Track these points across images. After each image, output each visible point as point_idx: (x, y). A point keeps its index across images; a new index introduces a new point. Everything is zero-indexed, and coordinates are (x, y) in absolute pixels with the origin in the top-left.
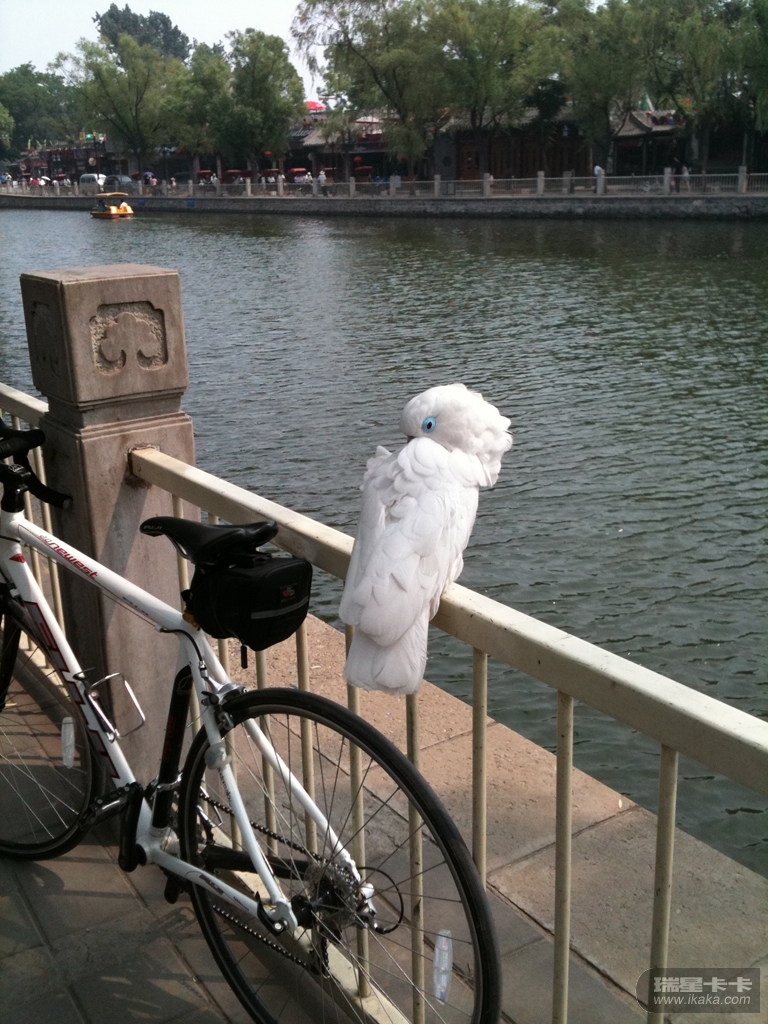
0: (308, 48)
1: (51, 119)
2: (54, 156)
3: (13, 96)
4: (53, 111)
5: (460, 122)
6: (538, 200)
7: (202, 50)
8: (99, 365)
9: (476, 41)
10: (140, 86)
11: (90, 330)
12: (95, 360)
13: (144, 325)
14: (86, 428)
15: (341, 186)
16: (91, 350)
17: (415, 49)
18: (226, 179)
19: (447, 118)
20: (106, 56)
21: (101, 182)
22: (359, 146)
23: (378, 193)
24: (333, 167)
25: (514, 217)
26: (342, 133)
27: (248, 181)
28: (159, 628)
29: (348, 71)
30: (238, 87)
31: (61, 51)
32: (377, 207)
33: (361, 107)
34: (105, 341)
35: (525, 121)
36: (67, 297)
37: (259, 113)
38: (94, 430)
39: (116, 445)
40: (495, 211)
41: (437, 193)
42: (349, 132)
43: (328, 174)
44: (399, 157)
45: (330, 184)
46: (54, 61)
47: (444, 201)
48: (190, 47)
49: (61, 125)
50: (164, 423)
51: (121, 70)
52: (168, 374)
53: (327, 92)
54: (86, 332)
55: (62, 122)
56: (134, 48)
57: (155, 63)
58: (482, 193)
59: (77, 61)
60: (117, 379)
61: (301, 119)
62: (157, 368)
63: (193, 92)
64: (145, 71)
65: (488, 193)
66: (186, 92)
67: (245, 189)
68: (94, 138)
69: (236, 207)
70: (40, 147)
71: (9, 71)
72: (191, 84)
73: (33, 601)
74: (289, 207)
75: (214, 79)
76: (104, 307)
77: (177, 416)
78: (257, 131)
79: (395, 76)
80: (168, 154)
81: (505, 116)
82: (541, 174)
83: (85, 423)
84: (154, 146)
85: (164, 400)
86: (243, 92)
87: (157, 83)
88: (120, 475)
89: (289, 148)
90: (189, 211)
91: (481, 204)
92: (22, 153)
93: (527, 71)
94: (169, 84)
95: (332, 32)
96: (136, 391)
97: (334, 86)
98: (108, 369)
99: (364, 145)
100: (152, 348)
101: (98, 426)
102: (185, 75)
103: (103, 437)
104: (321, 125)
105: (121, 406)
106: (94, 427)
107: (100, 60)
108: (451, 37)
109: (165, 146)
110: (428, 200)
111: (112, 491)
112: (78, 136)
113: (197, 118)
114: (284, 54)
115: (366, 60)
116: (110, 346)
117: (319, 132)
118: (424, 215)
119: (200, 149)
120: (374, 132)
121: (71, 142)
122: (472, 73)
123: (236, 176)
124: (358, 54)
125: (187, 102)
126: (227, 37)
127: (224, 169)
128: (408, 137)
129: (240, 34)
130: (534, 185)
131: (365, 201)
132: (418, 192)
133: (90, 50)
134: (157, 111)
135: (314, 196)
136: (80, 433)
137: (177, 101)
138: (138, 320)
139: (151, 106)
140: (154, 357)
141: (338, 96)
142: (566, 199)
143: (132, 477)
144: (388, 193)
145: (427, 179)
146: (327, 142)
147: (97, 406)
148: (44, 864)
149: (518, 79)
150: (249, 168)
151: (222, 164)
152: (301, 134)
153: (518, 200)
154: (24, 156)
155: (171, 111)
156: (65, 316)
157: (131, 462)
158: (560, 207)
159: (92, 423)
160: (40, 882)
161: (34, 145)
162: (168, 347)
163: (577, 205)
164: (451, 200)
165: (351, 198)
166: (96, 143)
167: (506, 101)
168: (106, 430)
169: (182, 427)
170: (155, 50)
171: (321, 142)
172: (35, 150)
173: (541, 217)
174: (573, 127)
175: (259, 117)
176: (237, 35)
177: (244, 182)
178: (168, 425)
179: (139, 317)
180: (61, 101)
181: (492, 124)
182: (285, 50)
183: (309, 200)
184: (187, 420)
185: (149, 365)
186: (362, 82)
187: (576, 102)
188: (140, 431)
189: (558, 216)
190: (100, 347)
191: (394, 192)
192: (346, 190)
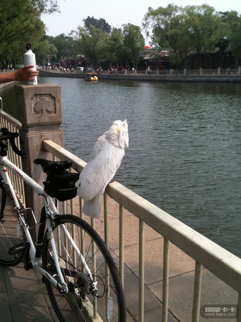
0: (146, 29)
1: (69, 50)
2: (69, 61)
3: (58, 43)
4: (70, 48)
5: (194, 52)
6: (218, 77)
7: (115, 30)
8: (34, 113)
9: (200, 27)
10: (95, 40)
11: (31, 102)
12: (33, 111)
13: (49, 102)
14: (29, 132)
15: (154, 72)
16: (31, 108)
17: (180, 30)
18: (120, 69)
19: (189, 51)
20: (86, 31)
21: (82, 70)
22: (161, 60)
23: (166, 74)
24: (153, 66)
25: (210, 82)
26: (156, 56)
27: (126, 70)
28: (38, 193)
29: (159, 36)
30: (125, 41)
31: (72, 30)
32: (165, 78)
33: (162, 48)
34: (36, 105)
35: (215, 52)
36: (24, 91)
37: (131, 49)
38: (32, 133)
39: (38, 138)
40: (203, 80)
41: (184, 74)
42: (158, 55)
43: (150, 68)
44: (173, 63)
45: (151, 71)
46: (70, 33)
47: (187, 77)
48: (111, 29)
49: (72, 52)
50: (54, 132)
51: (90, 36)
52: (56, 117)
53: (152, 43)
54: (30, 103)
55: (72, 51)
56: (94, 29)
57: (100, 34)
58: (199, 74)
59: (77, 33)
60: (40, 117)
61: (143, 51)
62: (53, 115)
63: (111, 43)
64: (97, 36)
65: (201, 74)
66: (109, 43)
67: (125, 72)
68: (81, 56)
69: (122, 78)
70: (65, 59)
71: (57, 36)
72: (111, 40)
73: (7, 184)
74: (138, 78)
75: (117, 39)
76: (36, 95)
77: (59, 130)
78: (130, 55)
79: (173, 38)
80: (102, 62)
81: (208, 50)
82: (219, 68)
83: (29, 131)
84: (98, 59)
85: (55, 125)
86: (126, 43)
87: (100, 40)
88: (39, 148)
89: (139, 60)
90: (107, 79)
91: (199, 78)
92: (60, 60)
93: (216, 36)
94: (104, 40)
95: (154, 24)
96: (45, 122)
97: (154, 41)
98: (37, 114)
99: (163, 59)
100: (51, 109)
101: (33, 132)
102: (109, 37)
103: (34, 135)
104: (149, 53)
105: (41, 126)
106: (32, 132)
107: (84, 32)
108: (191, 26)
109: (101, 59)
110: (182, 77)
111: (37, 152)
112: (76, 55)
113: (112, 50)
114: (139, 31)
115: (165, 33)
116: (38, 107)
117: (148, 55)
118: (180, 81)
119: (112, 60)
120: (166, 55)
121: (74, 57)
122: (198, 37)
123: (122, 68)
124: (162, 31)
125: (109, 46)
126: (122, 26)
127: (119, 66)
128: (177, 57)
129: (126, 25)
130: (217, 72)
131: (162, 76)
132: (178, 74)
133: (81, 29)
134: (100, 49)
135: (146, 75)
136: (27, 134)
137: (106, 45)
138: (47, 100)
139: (98, 47)
140: (52, 111)
141: (156, 44)
142: (227, 76)
143: (43, 148)
144: (169, 74)
145: (182, 70)
146: (151, 58)
147: (33, 126)
148: (11, 267)
149: (213, 38)
150: (127, 66)
151: (119, 65)
152: (143, 56)
153: (211, 76)
154: (60, 61)
155: (104, 48)
156: (24, 97)
157: (43, 144)
158: (225, 79)
159: (31, 131)
160: (9, 273)
161: (63, 58)
162: (56, 109)
163: (231, 78)
164: (189, 77)
165: (157, 76)
166: (81, 58)
167: (209, 45)
168: (36, 133)
169: (60, 134)
170: (100, 30)
171: (149, 58)
172: (63, 59)
173: (218, 82)
174: (230, 53)
175: (130, 51)
176: (125, 25)
177: (125, 70)
178: (56, 133)
179: (47, 99)
180: (72, 45)
181: (204, 52)
182: (140, 30)
183: (144, 76)
184: (62, 132)
185: (50, 114)
186: (162, 40)
187: (232, 46)
188: (46, 134)
189: (224, 82)
190: (34, 107)
191: (171, 74)
192: (156, 73)
